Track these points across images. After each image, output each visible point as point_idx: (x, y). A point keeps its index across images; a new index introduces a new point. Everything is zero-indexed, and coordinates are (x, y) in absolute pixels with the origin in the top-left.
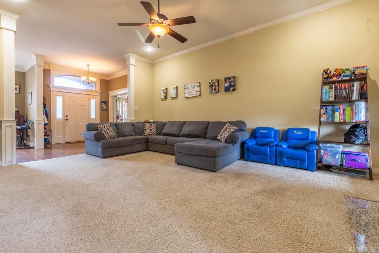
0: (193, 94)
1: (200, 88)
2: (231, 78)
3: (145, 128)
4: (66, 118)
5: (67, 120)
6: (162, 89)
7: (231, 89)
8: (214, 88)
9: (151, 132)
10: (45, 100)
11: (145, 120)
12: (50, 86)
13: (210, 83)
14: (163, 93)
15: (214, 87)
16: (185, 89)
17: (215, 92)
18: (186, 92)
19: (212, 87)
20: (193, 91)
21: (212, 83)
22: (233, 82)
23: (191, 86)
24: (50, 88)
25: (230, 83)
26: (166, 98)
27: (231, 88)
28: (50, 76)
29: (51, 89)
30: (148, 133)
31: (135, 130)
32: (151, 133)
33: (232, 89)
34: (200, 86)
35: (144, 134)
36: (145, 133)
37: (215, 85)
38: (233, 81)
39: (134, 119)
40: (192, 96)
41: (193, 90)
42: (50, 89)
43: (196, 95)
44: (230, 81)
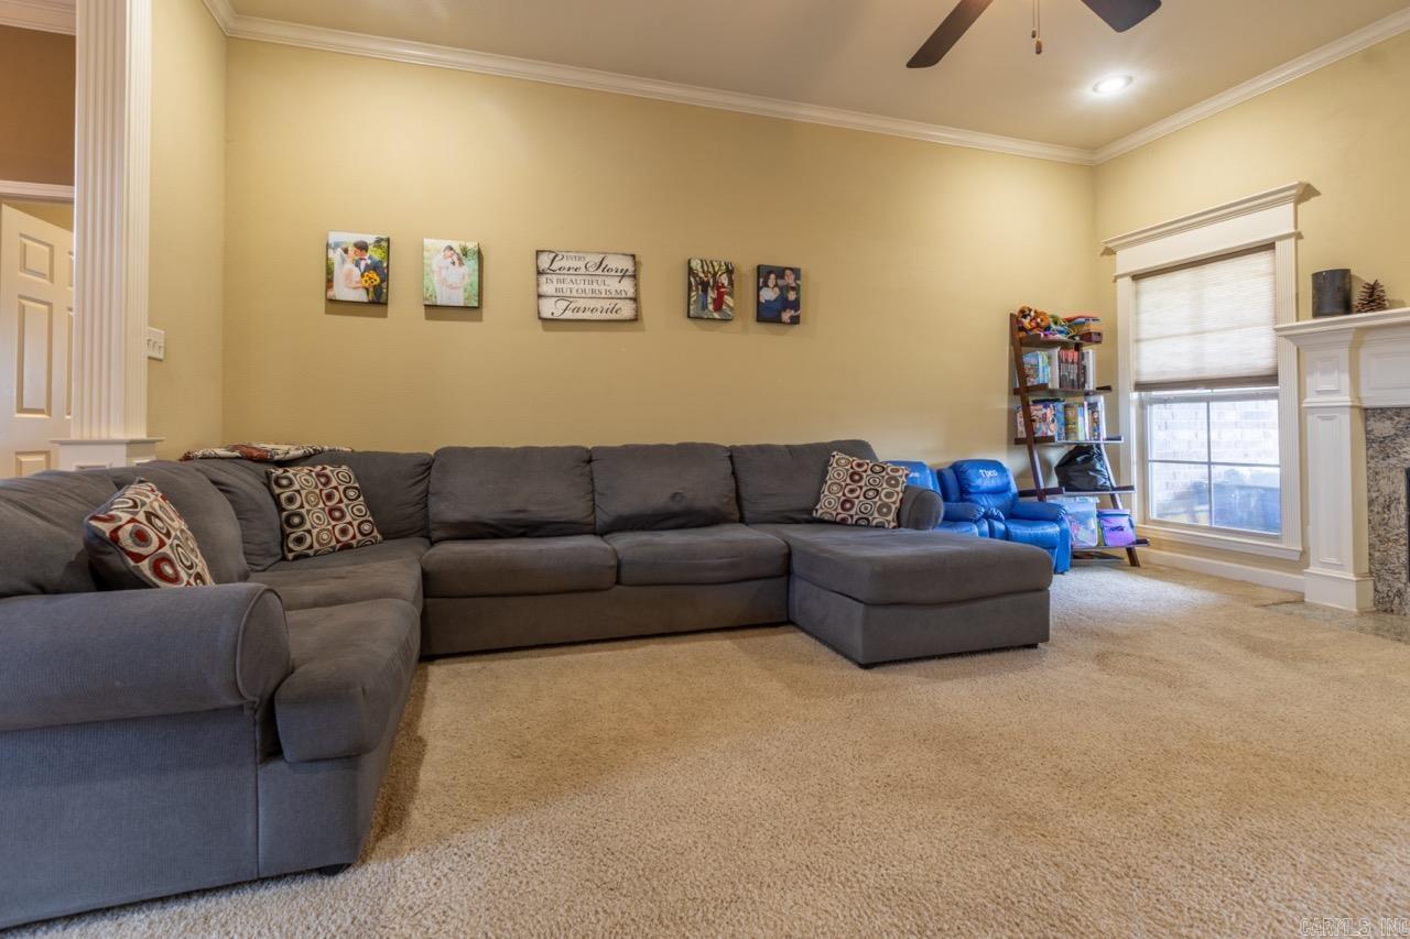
0: (596, 309)
1: (636, 286)
2: (788, 272)
3: (291, 500)
6: (351, 238)
7: (786, 316)
8: (714, 300)
13: (691, 271)
14: (349, 265)
15: (712, 295)
16: (540, 273)
17: (716, 315)
18: (547, 288)
19: (705, 291)
20: (593, 291)
21: (702, 275)
22: (793, 289)
23: (581, 264)
25: (781, 289)
26: (378, 300)
27: (785, 310)
30: (325, 537)
32: (344, 532)
33: (789, 315)
34: (634, 277)
35: (298, 549)
36: (300, 540)
37: (718, 287)
38: (794, 285)
39: (143, 434)
40: (587, 315)
41: (595, 286)
43: (617, 317)
44: (780, 282)
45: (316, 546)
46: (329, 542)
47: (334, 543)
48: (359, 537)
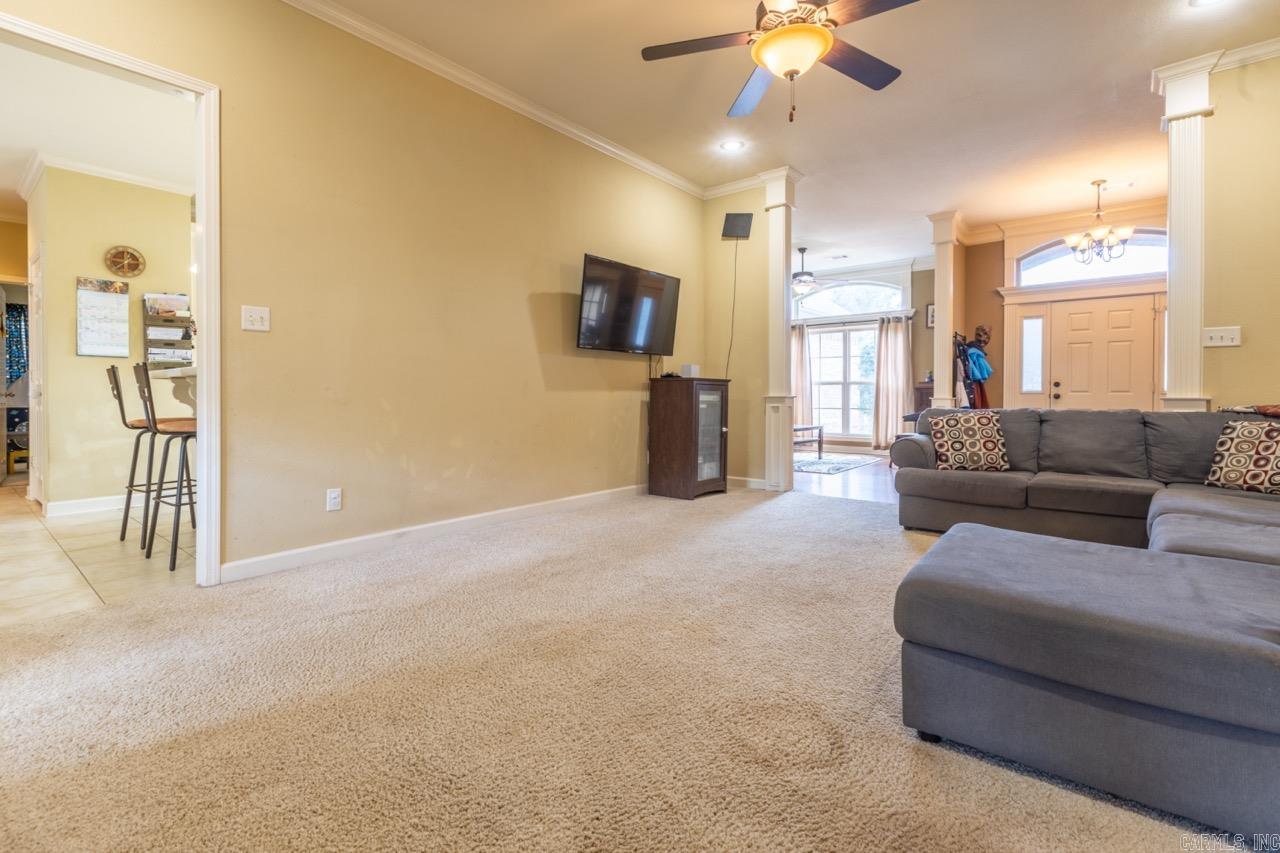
3: (1222, 444)
4: (1055, 391)
5: (1057, 397)
9: (1257, 471)
10: (989, 338)
11: (1262, 403)
12: (1002, 293)
24: (1002, 297)
28: (1003, 259)
29: (1007, 300)
31: (1154, 450)
32: (1255, 477)
36: (1214, 472)
39: (1196, 396)
42: (1003, 301)
45: (1222, 480)
46: (1237, 480)
47: (1241, 482)
48: (1267, 484)
